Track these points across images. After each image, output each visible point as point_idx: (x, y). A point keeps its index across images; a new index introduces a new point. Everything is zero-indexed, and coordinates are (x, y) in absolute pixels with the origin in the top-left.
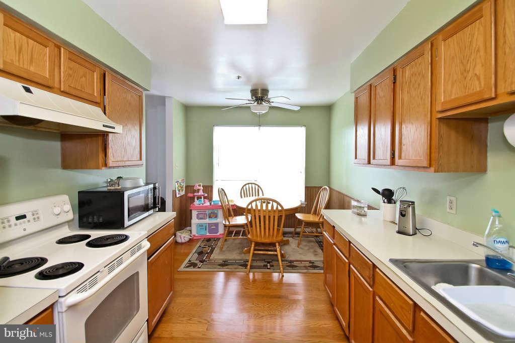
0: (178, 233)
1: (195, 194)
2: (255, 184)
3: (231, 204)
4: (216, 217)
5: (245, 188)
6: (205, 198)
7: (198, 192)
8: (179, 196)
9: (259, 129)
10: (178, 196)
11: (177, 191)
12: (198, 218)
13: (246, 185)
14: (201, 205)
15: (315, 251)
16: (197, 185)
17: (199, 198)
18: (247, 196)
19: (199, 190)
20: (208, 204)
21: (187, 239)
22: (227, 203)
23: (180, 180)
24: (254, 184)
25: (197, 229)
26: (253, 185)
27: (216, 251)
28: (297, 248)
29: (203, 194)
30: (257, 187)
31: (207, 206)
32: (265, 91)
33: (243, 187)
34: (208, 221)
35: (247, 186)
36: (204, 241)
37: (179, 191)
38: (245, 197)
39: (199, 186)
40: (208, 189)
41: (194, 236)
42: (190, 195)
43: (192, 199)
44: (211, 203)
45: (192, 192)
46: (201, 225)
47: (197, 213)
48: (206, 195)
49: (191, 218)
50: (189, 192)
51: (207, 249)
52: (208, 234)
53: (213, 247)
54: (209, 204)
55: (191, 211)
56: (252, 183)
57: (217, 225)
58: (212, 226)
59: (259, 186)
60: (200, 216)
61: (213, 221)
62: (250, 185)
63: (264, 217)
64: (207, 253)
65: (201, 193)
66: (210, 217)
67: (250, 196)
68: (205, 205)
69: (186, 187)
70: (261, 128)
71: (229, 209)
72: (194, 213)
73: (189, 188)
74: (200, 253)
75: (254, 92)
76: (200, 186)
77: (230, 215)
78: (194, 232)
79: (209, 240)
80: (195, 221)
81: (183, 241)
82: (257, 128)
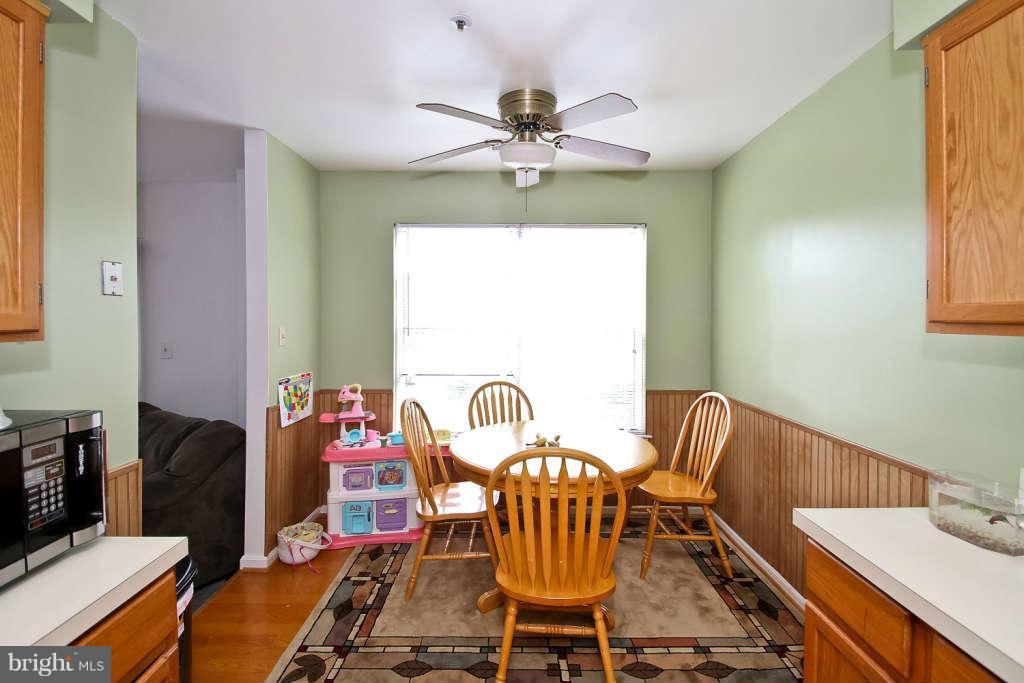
0: (284, 536)
1: (342, 415)
2: (510, 385)
3: (440, 442)
4: (400, 480)
5: (480, 396)
6: (369, 425)
7: (350, 409)
8: (292, 422)
9: (520, 233)
10: (285, 423)
11: (284, 411)
12: (348, 484)
13: (482, 388)
14: (357, 447)
15: (699, 597)
16: (347, 388)
17: (353, 425)
18: (488, 423)
19: (352, 403)
20: (375, 442)
21: (309, 554)
22: (429, 441)
23: (295, 377)
24: (505, 384)
25: (344, 519)
26: (505, 389)
27: (395, 598)
28: (640, 583)
29: (362, 414)
30: (514, 392)
31: (373, 451)
32: (545, 98)
33: (475, 395)
34: (375, 493)
35: (488, 390)
36: (363, 557)
37: (292, 407)
38: (482, 425)
39: (352, 393)
40: (380, 398)
41: (336, 538)
42: (327, 418)
43: (334, 430)
44: (384, 442)
45: (335, 407)
46: (354, 507)
47: (344, 471)
48: (373, 417)
49: (327, 486)
50: (328, 408)
51: (365, 589)
52: (376, 532)
53: (388, 580)
54: (379, 444)
55: (327, 465)
56: (500, 383)
57: (401, 504)
58: (388, 508)
59: (519, 391)
60: (355, 479)
61: (390, 492)
62: (496, 388)
63: (554, 503)
64: (363, 611)
65: (358, 412)
66: (382, 481)
67: (495, 422)
68: (368, 446)
69: (317, 394)
70: (526, 231)
71: (434, 459)
72: (337, 473)
73: (326, 398)
74: (343, 610)
75: (510, 100)
76: (354, 391)
77: (438, 479)
78: (335, 526)
79: (376, 552)
80: (337, 493)
81: (298, 558)
82: (514, 230)
